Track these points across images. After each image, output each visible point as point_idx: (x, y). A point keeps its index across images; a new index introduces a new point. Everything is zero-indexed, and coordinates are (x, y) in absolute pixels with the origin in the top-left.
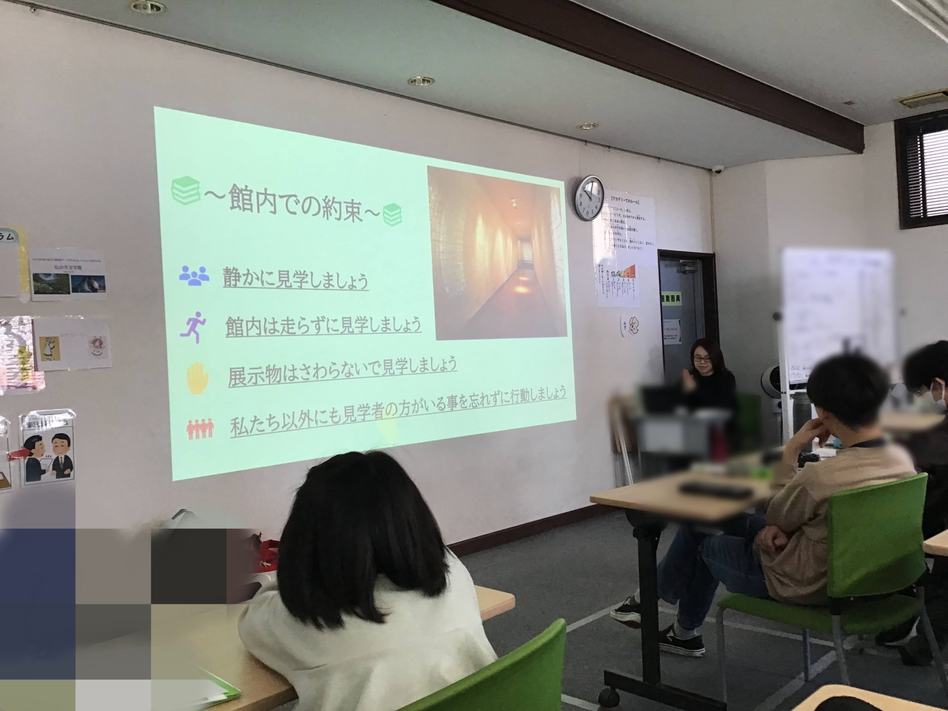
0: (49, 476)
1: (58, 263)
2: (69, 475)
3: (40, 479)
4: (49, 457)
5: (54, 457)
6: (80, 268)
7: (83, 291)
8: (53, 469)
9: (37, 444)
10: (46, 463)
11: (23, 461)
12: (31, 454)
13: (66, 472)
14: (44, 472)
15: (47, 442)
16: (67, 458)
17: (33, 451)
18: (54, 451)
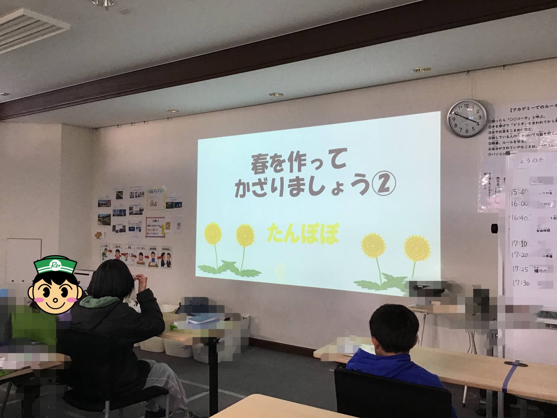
0: (166, 266)
1: (172, 199)
2: (170, 267)
3: (164, 266)
4: (166, 260)
5: (167, 260)
6: (176, 200)
7: (177, 207)
8: (167, 264)
9: (164, 255)
10: (165, 262)
11: (160, 260)
12: (162, 258)
13: (170, 265)
14: (165, 264)
15: (166, 255)
16: (170, 261)
17: (163, 257)
18: (167, 258)
